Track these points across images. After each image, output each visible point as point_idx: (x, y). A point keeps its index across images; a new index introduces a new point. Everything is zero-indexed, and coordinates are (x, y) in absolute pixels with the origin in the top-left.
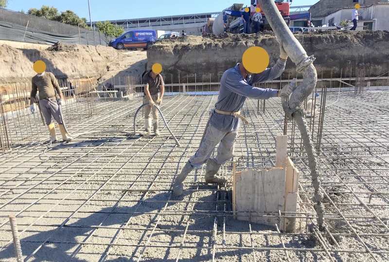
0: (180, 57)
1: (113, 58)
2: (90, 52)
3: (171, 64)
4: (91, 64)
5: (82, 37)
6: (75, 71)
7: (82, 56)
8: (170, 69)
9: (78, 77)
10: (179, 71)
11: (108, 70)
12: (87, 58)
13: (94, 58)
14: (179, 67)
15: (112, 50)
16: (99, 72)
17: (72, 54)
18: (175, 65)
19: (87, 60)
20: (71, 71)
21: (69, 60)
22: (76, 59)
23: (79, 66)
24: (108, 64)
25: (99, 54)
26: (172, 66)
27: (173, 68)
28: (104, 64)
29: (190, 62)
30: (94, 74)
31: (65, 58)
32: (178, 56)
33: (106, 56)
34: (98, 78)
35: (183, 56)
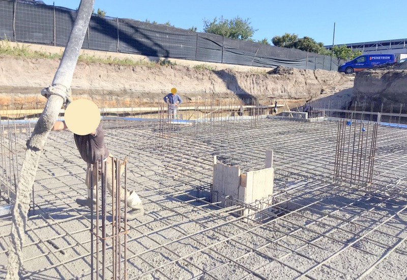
0: (389, 85)
1: (332, 82)
2: (306, 75)
3: (377, 92)
4: (303, 87)
5: (310, 61)
6: (285, 92)
7: (295, 79)
8: (375, 96)
9: (287, 97)
10: (385, 100)
11: (321, 94)
12: (300, 81)
13: (309, 81)
14: (386, 96)
15: (335, 74)
16: (311, 94)
17: (284, 77)
18: (381, 93)
19: (301, 83)
20: (280, 91)
21: (280, 82)
22: (288, 81)
23: (289, 87)
24: (324, 87)
25: (316, 78)
26: (378, 93)
27: (378, 95)
28: (319, 87)
29: (400, 91)
30: (304, 95)
31: (276, 80)
32: (387, 83)
33: (323, 79)
34: (308, 99)
35: (392, 84)
